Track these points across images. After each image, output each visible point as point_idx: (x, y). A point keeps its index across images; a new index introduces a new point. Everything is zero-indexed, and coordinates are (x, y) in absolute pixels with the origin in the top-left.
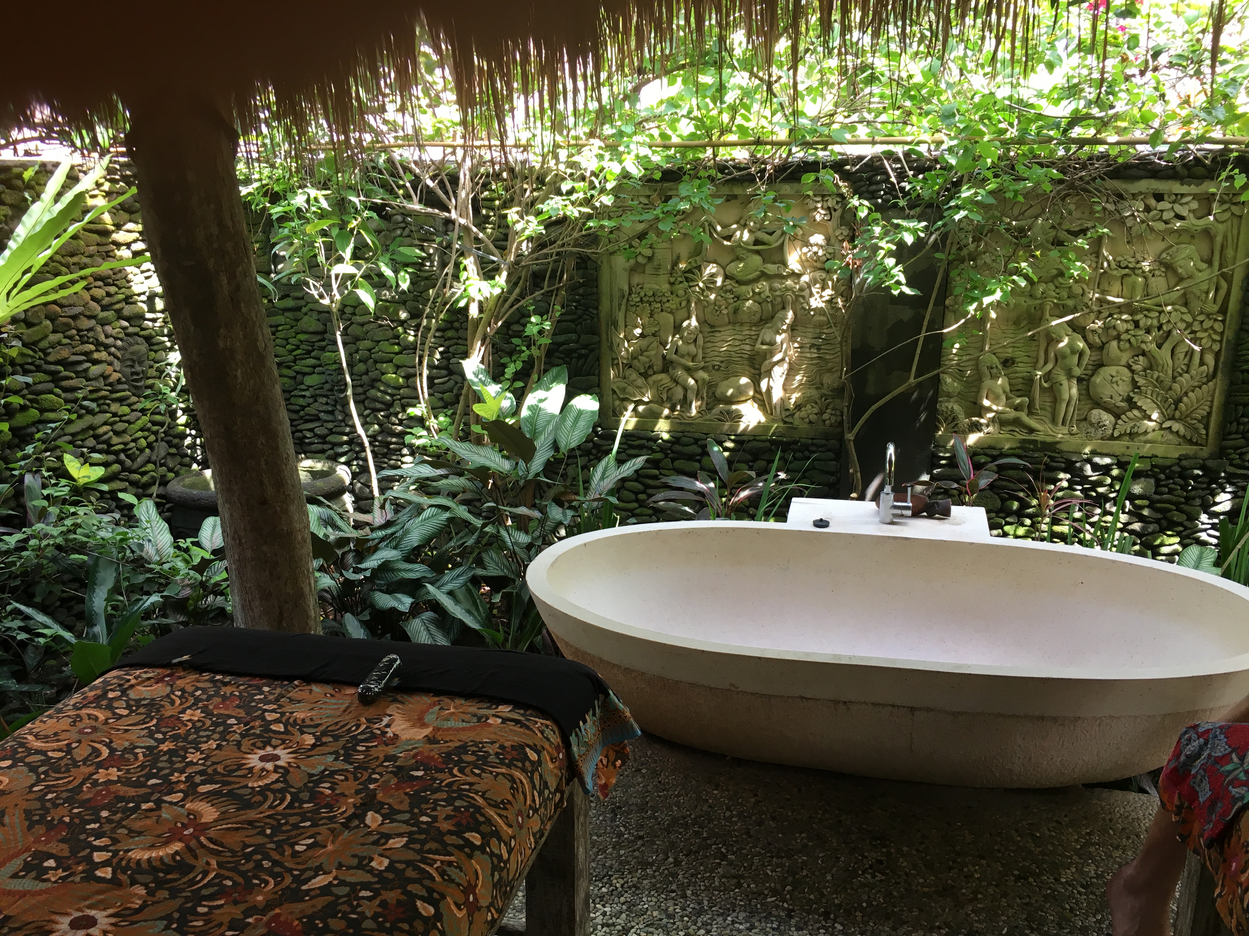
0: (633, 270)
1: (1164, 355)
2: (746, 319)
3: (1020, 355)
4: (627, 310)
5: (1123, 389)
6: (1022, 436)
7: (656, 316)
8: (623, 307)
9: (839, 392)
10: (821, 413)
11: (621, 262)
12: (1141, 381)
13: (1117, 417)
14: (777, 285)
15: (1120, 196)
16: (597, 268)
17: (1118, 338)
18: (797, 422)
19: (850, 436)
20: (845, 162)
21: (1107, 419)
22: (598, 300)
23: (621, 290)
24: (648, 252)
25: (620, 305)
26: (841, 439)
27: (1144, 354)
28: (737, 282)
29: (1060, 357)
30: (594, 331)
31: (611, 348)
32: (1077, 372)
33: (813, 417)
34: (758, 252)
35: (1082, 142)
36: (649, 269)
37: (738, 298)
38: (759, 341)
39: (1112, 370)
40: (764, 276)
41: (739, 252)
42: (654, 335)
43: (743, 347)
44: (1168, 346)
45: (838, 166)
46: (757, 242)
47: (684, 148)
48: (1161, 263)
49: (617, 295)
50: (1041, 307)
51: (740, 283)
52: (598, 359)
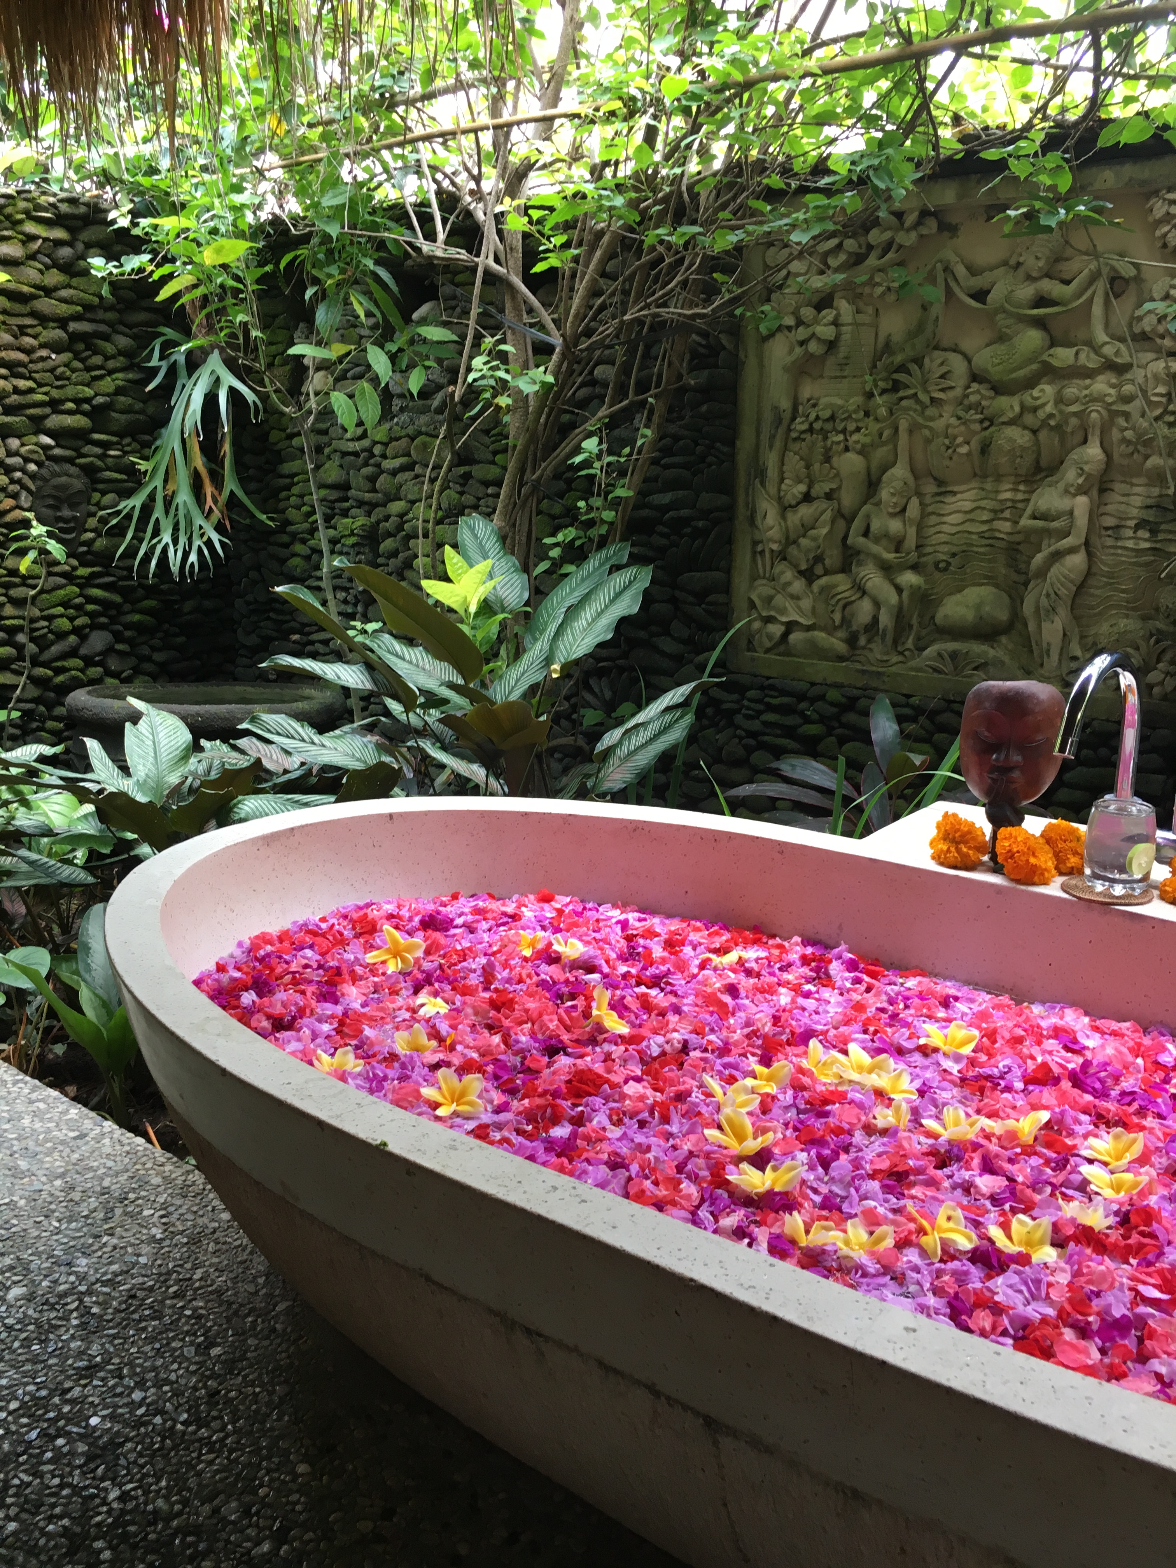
0: (800, 370)
2: (1004, 464)
4: (785, 448)
7: (835, 461)
8: (778, 444)
10: (1145, 669)
11: (779, 354)
14: (1072, 391)
16: (736, 367)
23: (778, 408)
24: (828, 333)
25: (772, 437)
28: (993, 388)
30: (725, 486)
31: (752, 520)
36: (828, 367)
37: (990, 420)
38: (1029, 511)
40: (1048, 372)
41: (1003, 323)
42: (829, 496)
43: (997, 524)
46: (1040, 301)
49: (768, 416)
51: (999, 389)
52: (730, 541)
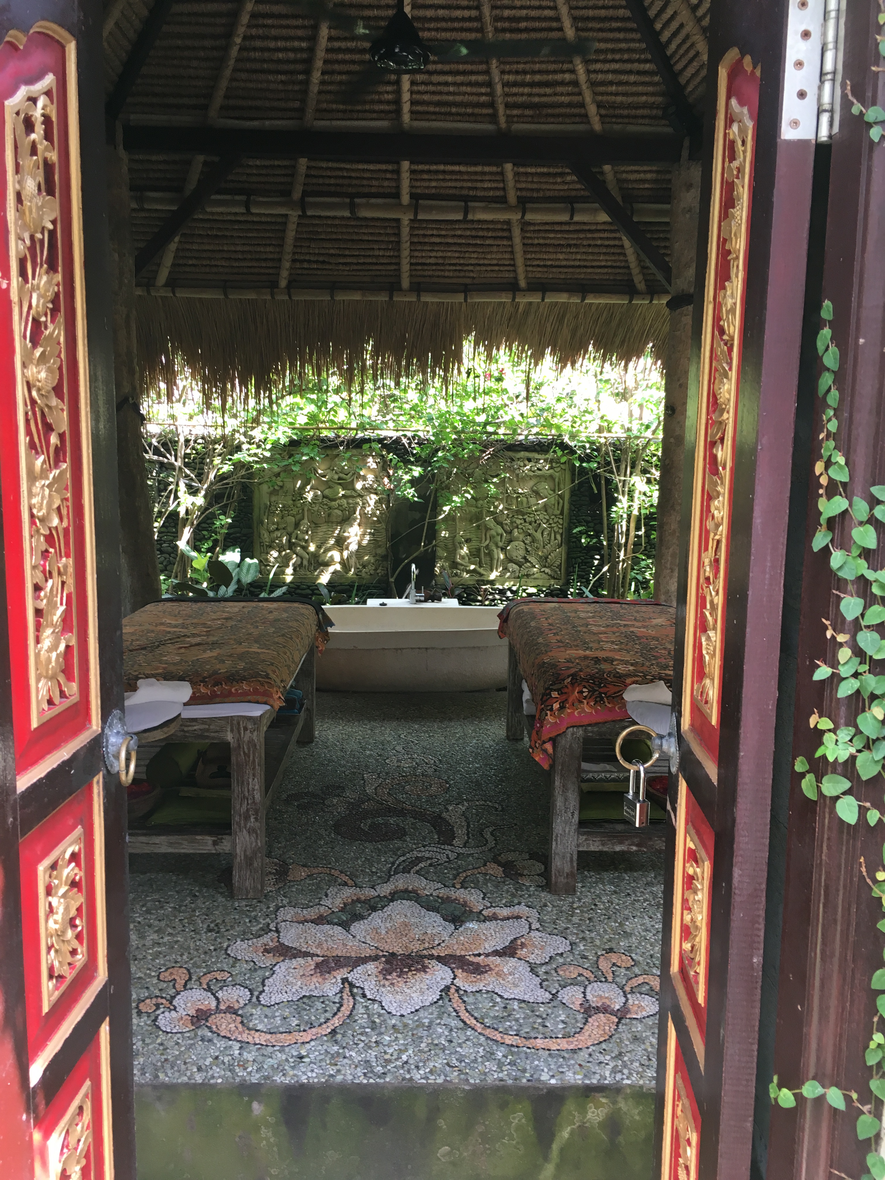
0: (271, 494)
1: (538, 535)
2: (334, 520)
3: (473, 536)
4: (268, 515)
5: (522, 552)
6: (477, 578)
7: (285, 518)
8: (266, 514)
9: (385, 557)
10: (376, 570)
11: (265, 488)
12: (529, 549)
13: (520, 567)
14: (351, 501)
15: (513, 460)
16: (252, 492)
17: (517, 527)
18: (363, 575)
19: (392, 580)
20: (385, 438)
21: (516, 567)
22: (252, 510)
23: (265, 504)
24: (281, 484)
25: (264, 512)
26: (388, 583)
27: (530, 535)
28: (329, 500)
29: (492, 537)
30: (250, 527)
31: (259, 536)
32: (501, 544)
33: (372, 572)
34: (340, 484)
35: (491, 434)
36: (280, 492)
37: (330, 508)
38: (342, 531)
39: (516, 543)
40: (343, 496)
41: (330, 483)
42: (284, 529)
44: (539, 531)
45: (380, 441)
46: (339, 479)
47: (303, 430)
48: (533, 491)
49: (263, 506)
50: (481, 513)
52: (252, 543)
